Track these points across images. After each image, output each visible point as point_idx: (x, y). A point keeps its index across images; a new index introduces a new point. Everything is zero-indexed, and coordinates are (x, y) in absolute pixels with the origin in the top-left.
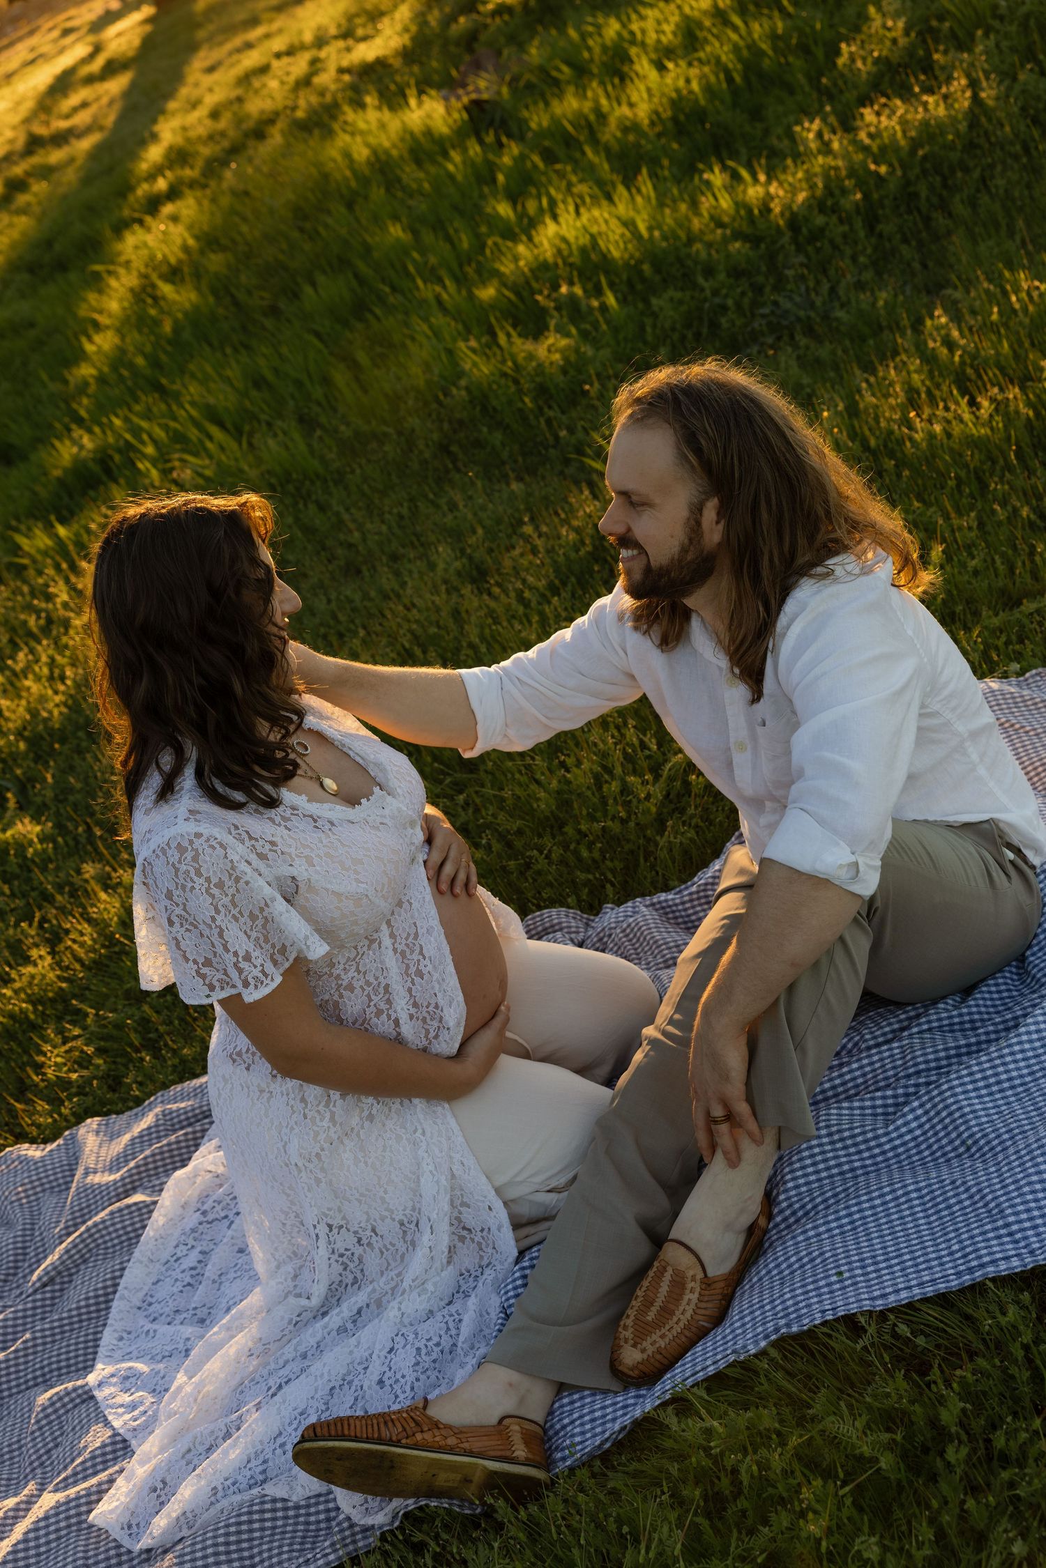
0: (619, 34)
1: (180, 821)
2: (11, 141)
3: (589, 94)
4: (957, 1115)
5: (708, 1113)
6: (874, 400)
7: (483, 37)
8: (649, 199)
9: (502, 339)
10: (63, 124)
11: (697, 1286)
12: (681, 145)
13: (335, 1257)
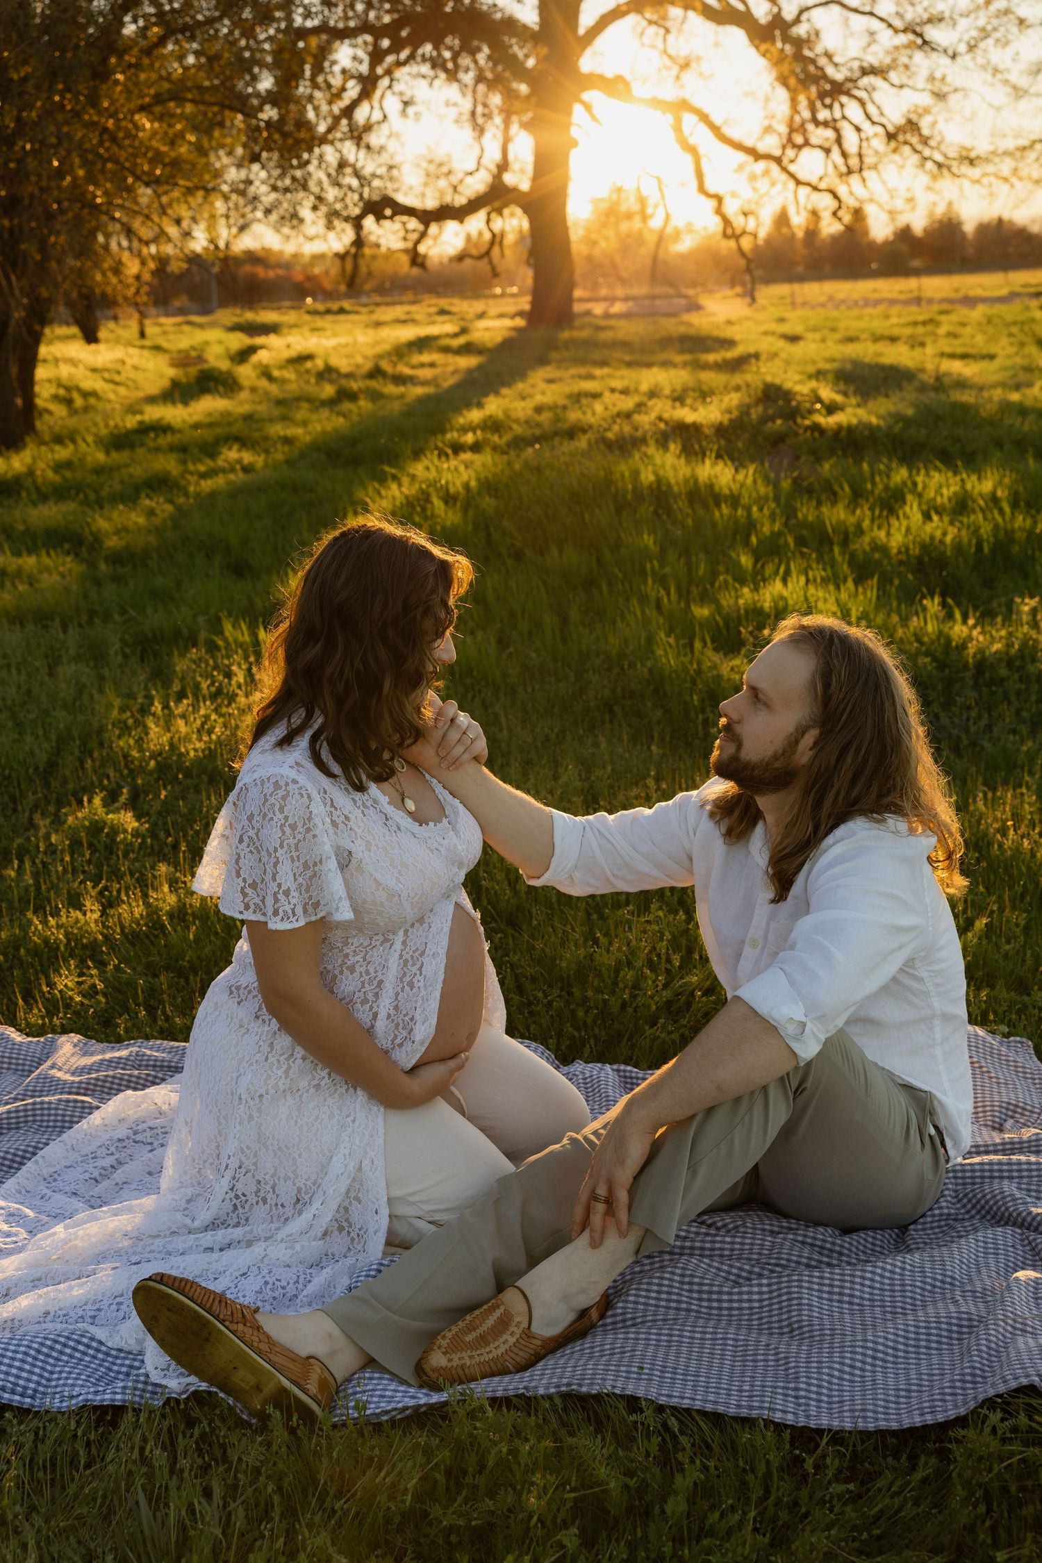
0: (904, 483)
1: (286, 766)
2: (358, 366)
3: (858, 512)
4: (795, 1302)
5: (593, 1191)
6: (983, 808)
7: (789, 442)
8: (870, 601)
9: (698, 645)
10: (407, 371)
11: (518, 1332)
12: (915, 578)
13: (231, 1195)
